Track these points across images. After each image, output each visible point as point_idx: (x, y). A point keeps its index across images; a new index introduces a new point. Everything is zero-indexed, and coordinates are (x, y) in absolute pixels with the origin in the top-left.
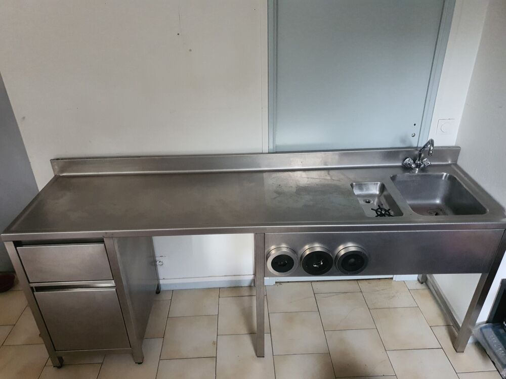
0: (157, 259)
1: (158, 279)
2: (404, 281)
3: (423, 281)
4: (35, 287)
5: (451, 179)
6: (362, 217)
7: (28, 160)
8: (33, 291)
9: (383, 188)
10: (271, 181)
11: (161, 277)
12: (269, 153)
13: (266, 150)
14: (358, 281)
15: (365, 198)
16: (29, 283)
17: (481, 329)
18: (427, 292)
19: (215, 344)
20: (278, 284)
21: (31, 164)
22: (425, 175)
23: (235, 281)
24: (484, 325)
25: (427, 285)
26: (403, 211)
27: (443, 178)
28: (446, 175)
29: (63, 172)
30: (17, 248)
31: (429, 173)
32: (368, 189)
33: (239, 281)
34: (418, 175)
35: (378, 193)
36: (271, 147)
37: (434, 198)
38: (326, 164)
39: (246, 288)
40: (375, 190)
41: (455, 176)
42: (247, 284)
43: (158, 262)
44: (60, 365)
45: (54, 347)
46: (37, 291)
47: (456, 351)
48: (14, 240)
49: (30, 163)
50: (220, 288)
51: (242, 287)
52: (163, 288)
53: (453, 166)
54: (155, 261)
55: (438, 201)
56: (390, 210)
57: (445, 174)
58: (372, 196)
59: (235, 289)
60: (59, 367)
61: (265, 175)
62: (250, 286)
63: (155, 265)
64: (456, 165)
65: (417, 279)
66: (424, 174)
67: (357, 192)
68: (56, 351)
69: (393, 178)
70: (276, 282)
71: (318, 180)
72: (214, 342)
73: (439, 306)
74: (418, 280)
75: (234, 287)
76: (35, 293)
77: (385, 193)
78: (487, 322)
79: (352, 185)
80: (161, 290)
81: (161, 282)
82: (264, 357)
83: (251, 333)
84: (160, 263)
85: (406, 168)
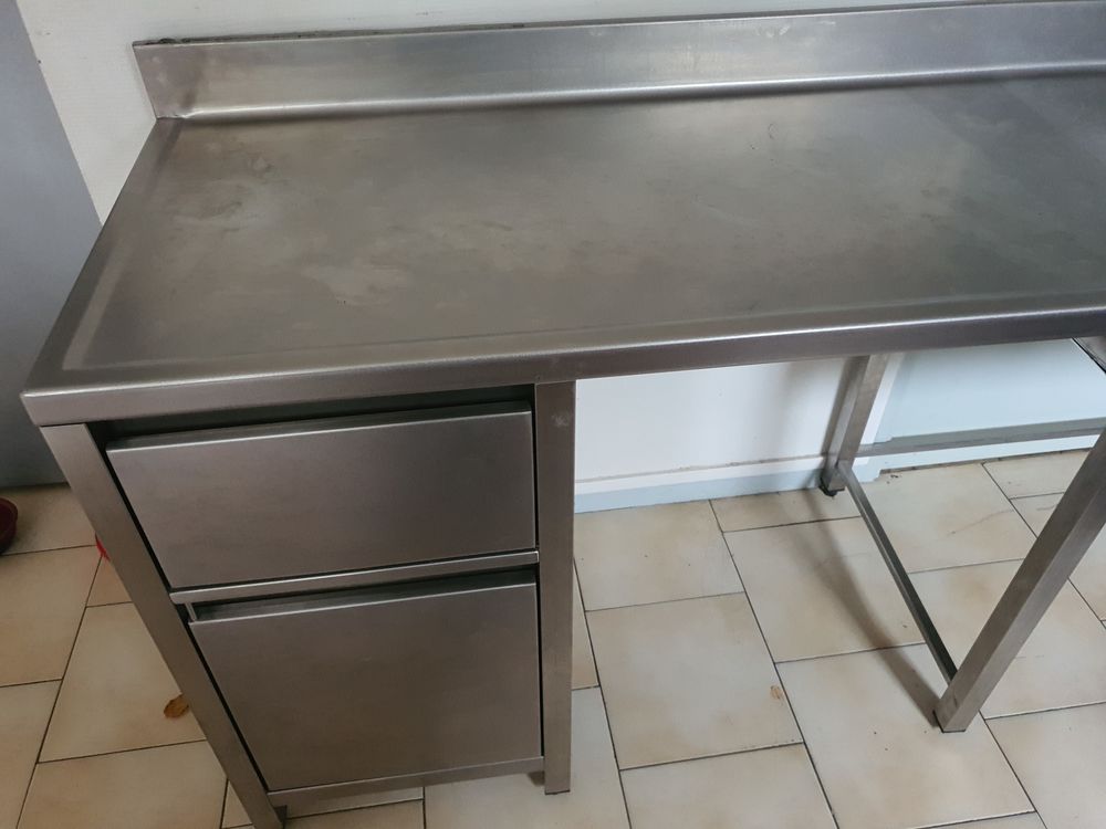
4: (193, 604)
8: (185, 619)
16: (169, 589)
19: (782, 694)
20: (888, 475)
29: (189, 102)
30: (111, 452)
46: (200, 617)
48: (89, 420)
50: (711, 502)
51: (778, 493)
68: (269, 791)
70: (883, 472)
72: (773, 688)
75: (756, 495)
76: (195, 625)
83: (880, 647)
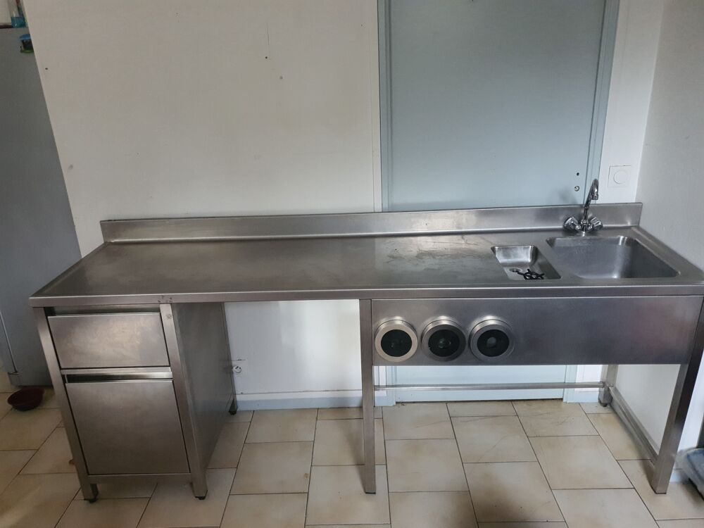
0: (234, 363)
1: (234, 394)
2: (579, 404)
3: (606, 402)
4: (67, 375)
5: (631, 243)
6: (504, 280)
7: (73, 222)
8: (64, 382)
9: (536, 254)
10: (384, 248)
11: (238, 390)
12: (382, 212)
13: (378, 207)
14: (513, 403)
15: (512, 268)
16: (61, 368)
17: (688, 456)
18: (612, 417)
19: (308, 476)
20: (400, 405)
21: (76, 227)
22: (595, 239)
23: (339, 398)
24: (693, 451)
25: (612, 408)
26: (560, 274)
27: (620, 244)
28: (624, 239)
29: (115, 237)
30: (48, 317)
31: (601, 236)
32: (516, 256)
33: (345, 399)
34: (584, 239)
35: (529, 260)
36: (386, 205)
37: (611, 271)
38: (459, 228)
39: (355, 409)
40: (525, 256)
41: (637, 240)
42: (355, 404)
43: (234, 368)
44: (92, 497)
45: (87, 470)
46: (69, 382)
47: (655, 492)
49: (74, 226)
50: (318, 409)
52: (240, 408)
53: (635, 229)
54: (231, 367)
55: (615, 276)
56: (543, 274)
57: (622, 237)
58: (522, 264)
59: (339, 410)
60: (92, 501)
61: (377, 240)
62: (361, 407)
63: (231, 373)
64: (638, 227)
65: (597, 401)
66: (593, 237)
67: (501, 259)
68: (89, 474)
69: (551, 242)
70: (397, 403)
71: (448, 244)
72: (306, 474)
73: (630, 434)
74: (600, 402)
75: (338, 408)
76: (67, 384)
77: (540, 261)
78: (697, 447)
79: (493, 249)
80: (238, 410)
81: (239, 398)
82: (375, 493)
83: (359, 464)
84: (238, 370)
85: (568, 231)
